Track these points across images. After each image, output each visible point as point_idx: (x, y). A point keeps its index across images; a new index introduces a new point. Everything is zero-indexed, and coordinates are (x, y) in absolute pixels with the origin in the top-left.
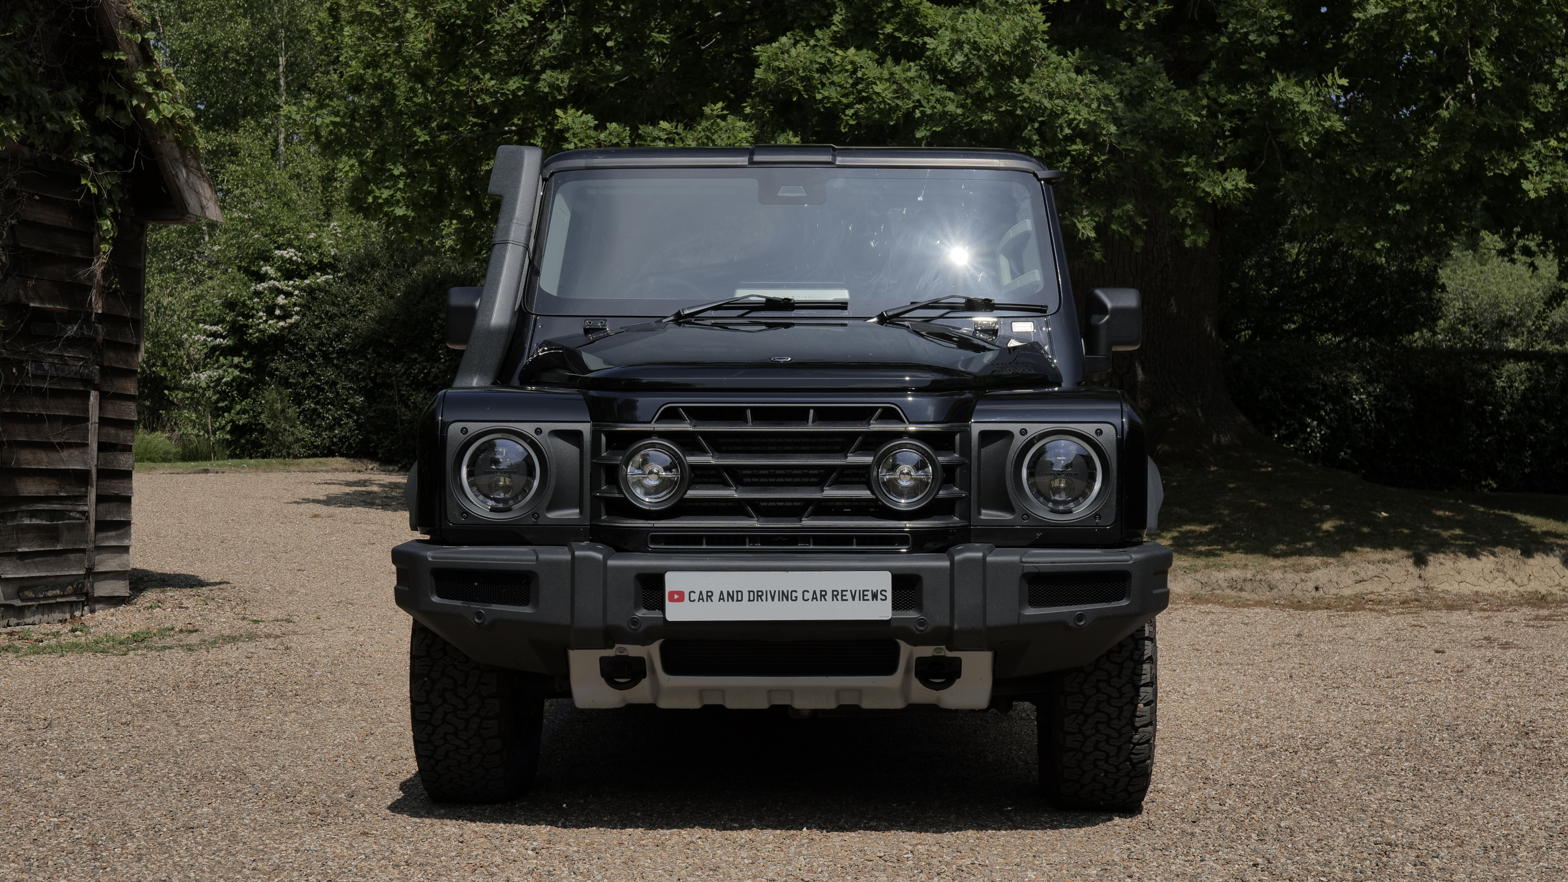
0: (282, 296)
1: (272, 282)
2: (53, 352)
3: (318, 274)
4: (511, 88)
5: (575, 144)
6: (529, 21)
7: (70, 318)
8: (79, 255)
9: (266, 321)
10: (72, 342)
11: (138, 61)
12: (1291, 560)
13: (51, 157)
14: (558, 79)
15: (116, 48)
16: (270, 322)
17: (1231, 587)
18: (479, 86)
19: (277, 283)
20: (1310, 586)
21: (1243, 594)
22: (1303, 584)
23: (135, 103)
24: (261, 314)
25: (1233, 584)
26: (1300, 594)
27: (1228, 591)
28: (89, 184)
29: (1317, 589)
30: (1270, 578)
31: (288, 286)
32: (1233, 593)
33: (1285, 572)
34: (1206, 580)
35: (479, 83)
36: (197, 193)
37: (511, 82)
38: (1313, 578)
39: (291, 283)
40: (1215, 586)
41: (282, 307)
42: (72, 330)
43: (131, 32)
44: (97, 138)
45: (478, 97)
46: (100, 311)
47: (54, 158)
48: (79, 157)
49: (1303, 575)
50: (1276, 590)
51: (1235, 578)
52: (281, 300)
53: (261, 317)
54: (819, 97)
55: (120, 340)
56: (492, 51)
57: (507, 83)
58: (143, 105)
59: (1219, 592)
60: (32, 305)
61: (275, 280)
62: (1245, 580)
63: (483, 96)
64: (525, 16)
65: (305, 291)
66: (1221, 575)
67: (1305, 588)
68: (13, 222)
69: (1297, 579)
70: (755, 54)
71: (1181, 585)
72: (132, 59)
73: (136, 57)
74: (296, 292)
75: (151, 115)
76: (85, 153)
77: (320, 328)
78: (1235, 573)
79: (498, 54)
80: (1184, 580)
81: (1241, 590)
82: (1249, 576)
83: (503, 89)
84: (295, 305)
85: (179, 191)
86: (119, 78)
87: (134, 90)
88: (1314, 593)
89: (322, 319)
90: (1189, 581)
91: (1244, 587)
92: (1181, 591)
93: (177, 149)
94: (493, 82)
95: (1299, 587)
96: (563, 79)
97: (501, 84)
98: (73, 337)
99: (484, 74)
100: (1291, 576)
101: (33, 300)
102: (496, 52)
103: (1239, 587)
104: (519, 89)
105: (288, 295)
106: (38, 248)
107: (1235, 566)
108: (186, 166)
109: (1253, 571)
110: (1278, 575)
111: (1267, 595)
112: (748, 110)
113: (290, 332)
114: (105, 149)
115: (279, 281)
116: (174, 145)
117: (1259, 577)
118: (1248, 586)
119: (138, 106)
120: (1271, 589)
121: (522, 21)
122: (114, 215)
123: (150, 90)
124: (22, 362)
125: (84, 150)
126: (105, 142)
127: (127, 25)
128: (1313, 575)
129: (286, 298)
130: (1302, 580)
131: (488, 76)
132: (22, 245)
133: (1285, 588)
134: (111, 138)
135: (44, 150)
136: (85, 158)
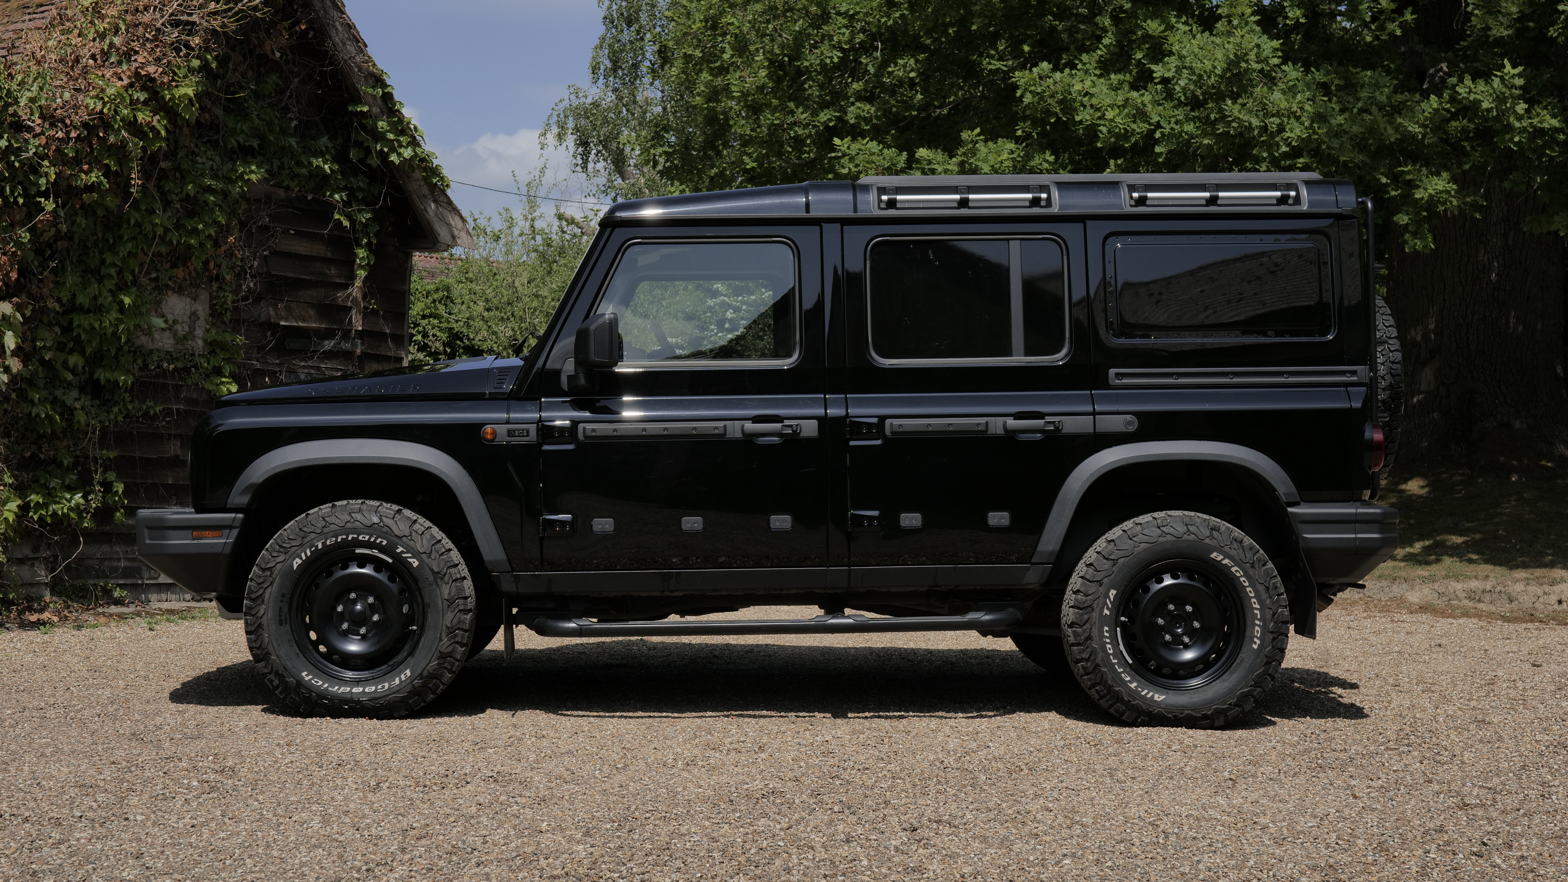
0: (731, 311)
1: (722, 298)
2: (310, 363)
3: (763, 290)
4: (822, 120)
5: (850, 169)
6: (838, 57)
7: (329, 334)
8: (338, 280)
9: (716, 334)
10: (330, 355)
11: (382, 112)
12: (1538, 572)
13: (306, 197)
14: (864, 111)
15: (359, 101)
16: (720, 334)
17: (1469, 598)
18: (792, 119)
19: (726, 299)
20: (1553, 599)
21: (1481, 606)
22: (1545, 597)
23: (378, 148)
24: (713, 327)
25: (1471, 596)
26: (1542, 607)
27: (1466, 602)
28: (342, 219)
29: (1560, 602)
30: (1510, 589)
31: (737, 302)
32: (1471, 604)
33: (1528, 584)
34: (1443, 590)
35: (793, 116)
36: (449, 225)
37: (822, 115)
38: (1557, 591)
39: (740, 298)
40: (1452, 596)
41: (731, 321)
42: (328, 345)
43: (373, 87)
44: (352, 179)
45: (791, 129)
46: (360, 328)
47: (310, 198)
48: (331, 196)
49: (1546, 588)
50: (1516, 603)
51: (1473, 589)
52: (729, 314)
53: (712, 330)
54: (1077, 118)
55: (383, 353)
56: (806, 86)
57: (818, 115)
58: (386, 150)
59: (1456, 602)
60: (283, 323)
61: (724, 296)
62: (1484, 591)
63: (797, 129)
64: (835, 52)
65: (752, 306)
66: (1459, 586)
67: (1547, 601)
68: (265, 253)
69: (1539, 592)
70: (1014, 79)
71: (1418, 594)
72: (376, 110)
73: (381, 109)
74: (744, 307)
75: (394, 158)
76: (337, 193)
77: (763, 340)
78: (1474, 584)
79: (813, 90)
80: (1421, 589)
81: (1479, 601)
82: (1488, 588)
83: (814, 121)
84: (743, 319)
85: (429, 224)
86: (364, 127)
87: (379, 137)
88: (1556, 606)
89: (764, 330)
90: (1426, 591)
91: (1482, 599)
92: (1417, 600)
93: (426, 187)
94: (805, 115)
95: (1541, 600)
96: (868, 109)
97: (813, 117)
98: (330, 350)
99: (797, 108)
100: (1533, 589)
101: (282, 318)
102: (811, 87)
103: (1477, 598)
104: (830, 120)
105: (737, 310)
106: (291, 275)
107: (1476, 577)
108: (436, 201)
109: (1494, 582)
110: (1519, 587)
111: (1505, 608)
112: (1019, 133)
113: (737, 344)
114: (360, 189)
115: (729, 297)
116: (423, 183)
117: (1498, 589)
118: (1487, 597)
119: (381, 150)
120: (1511, 601)
121: (831, 58)
122: (369, 245)
123: (391, 136)
124: (276, 372)
125: (339, 190)
126: (360, 182)
127: (371, 82)
128: (1557, 588)
129: (734, 313)
130: (1545, 593)
131: (800, 110)
132: (273, 273)
133: (1526, 601)
134: (365, 178)
135: (299, 191)
136: (337, 196)
